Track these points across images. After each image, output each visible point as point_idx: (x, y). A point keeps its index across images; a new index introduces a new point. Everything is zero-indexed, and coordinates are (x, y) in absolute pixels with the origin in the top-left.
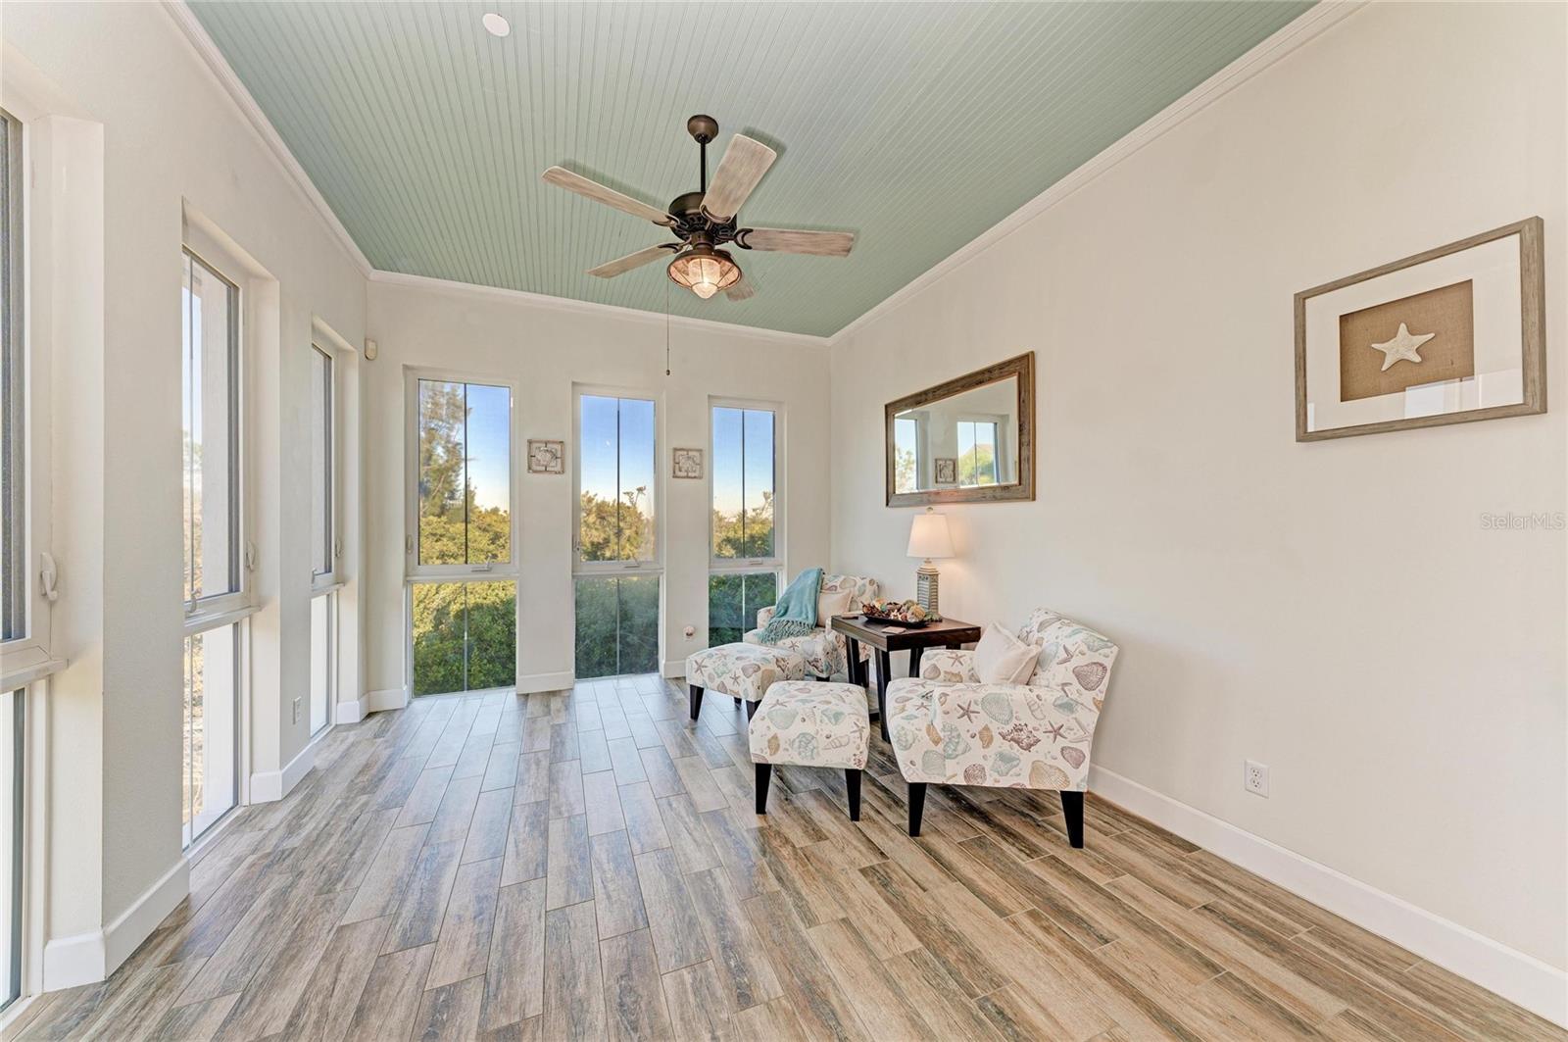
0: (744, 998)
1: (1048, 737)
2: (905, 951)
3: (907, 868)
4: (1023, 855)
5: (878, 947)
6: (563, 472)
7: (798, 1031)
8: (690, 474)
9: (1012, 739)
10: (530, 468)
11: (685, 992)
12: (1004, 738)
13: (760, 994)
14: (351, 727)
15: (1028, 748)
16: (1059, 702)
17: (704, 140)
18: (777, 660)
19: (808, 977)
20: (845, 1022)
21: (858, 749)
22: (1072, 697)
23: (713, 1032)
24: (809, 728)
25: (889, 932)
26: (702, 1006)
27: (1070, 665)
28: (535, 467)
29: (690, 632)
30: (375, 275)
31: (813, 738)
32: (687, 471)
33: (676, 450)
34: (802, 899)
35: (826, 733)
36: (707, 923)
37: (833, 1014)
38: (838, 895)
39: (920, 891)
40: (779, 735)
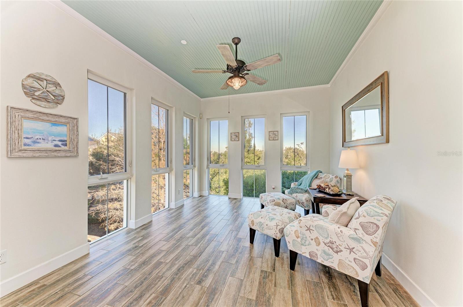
0: (199, 282)
1: (347, 251)
2: (249, 297)
3: (277, 277)
4: (331, 297)
5: (242, 291)
6: (239, 140)
7: (201, 296)
8: (274, 139)
9: (329, 246)
10: (231, 140)
11: (191, 274)
12: (325, 244)
13: (203, 284)
14: (196, 198)
15: (337, 252)
16: (352, 236)
17: (236, 44)
18: (283, 199)
19: (217, 287)
20: (213, 303)
21: (276, 232)
22: (359, 236)
23: (187, 285)
24: (262, 221)
25: (250, 290)
26: (191, 278)
27: (359, 220)
28: (232, 140)
29: (274, 188)
30: (202, 99)
31: (263, 224)
32: (273, 138)
33: (269, 132)
34: (237, 269)
35: (267, 223)
36: (210, 262)
37: (213, 299)
38: (247, 273)
39: (273, 285)
40: (254, 220)
